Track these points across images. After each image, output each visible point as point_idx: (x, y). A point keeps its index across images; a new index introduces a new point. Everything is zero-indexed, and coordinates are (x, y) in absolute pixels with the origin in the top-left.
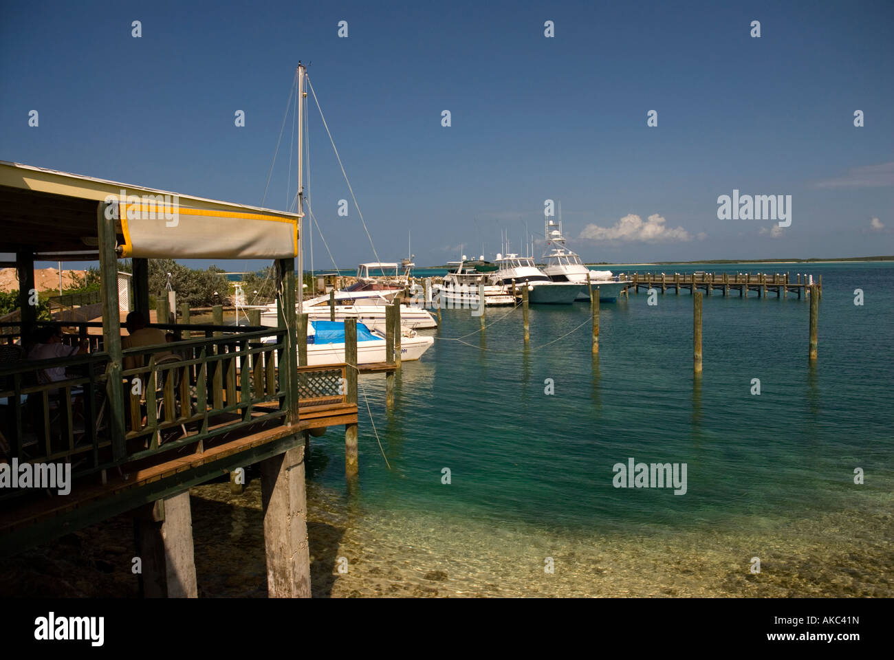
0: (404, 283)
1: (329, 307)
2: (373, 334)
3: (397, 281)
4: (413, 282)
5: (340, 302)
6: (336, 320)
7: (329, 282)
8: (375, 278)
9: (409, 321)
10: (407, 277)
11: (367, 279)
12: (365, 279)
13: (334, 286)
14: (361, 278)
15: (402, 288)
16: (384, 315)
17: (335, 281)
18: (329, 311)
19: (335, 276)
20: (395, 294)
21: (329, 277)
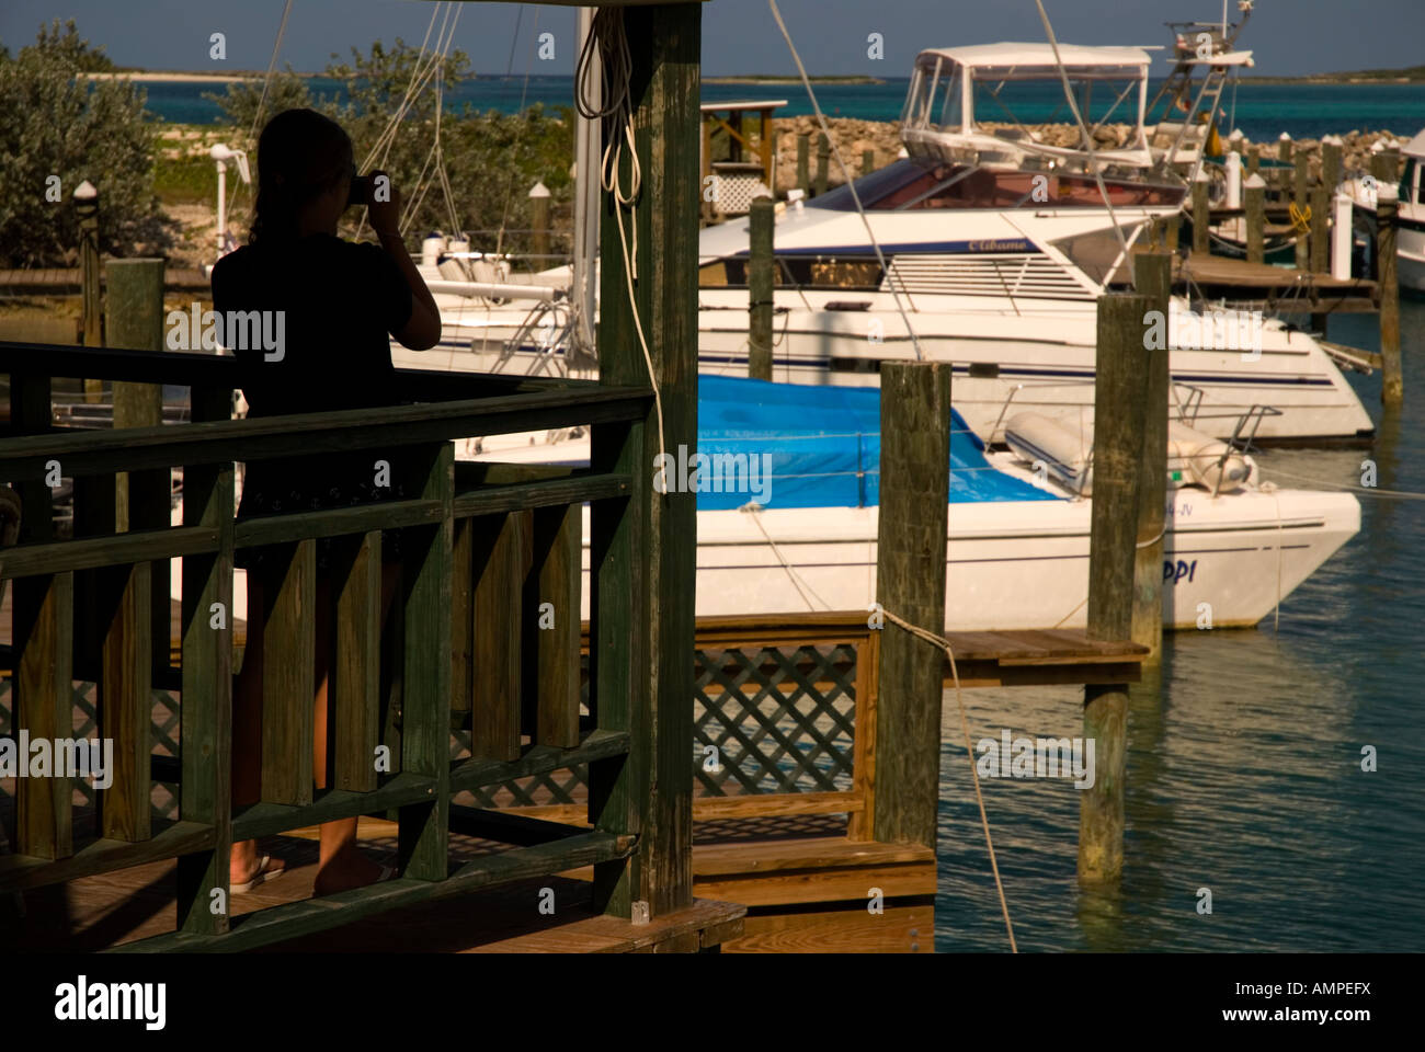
0: (1183, 169)
1: (742, 298)
2: (1001, 462)
3: (1144, 158)
4: (1234, 164)
5: (801, 269)
6: (779, 375)
7: (736, 150)
8: (1011, 136)
9: (1215, 394)
10: (1203, 130)
11: (967, 138)
12: (949, 139)
13: (761, 173)
14: (923, 132)
15: (1172, 197)
16: (1088, 360)
17: (769, 146)
18: (743, 320)
19: (767, 113)
20: (1128, 230)
21: (735, 118)
